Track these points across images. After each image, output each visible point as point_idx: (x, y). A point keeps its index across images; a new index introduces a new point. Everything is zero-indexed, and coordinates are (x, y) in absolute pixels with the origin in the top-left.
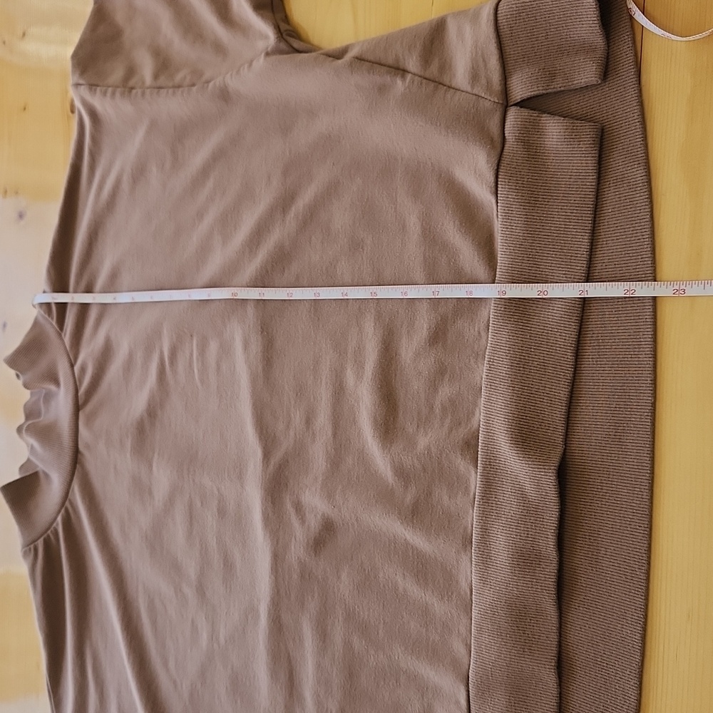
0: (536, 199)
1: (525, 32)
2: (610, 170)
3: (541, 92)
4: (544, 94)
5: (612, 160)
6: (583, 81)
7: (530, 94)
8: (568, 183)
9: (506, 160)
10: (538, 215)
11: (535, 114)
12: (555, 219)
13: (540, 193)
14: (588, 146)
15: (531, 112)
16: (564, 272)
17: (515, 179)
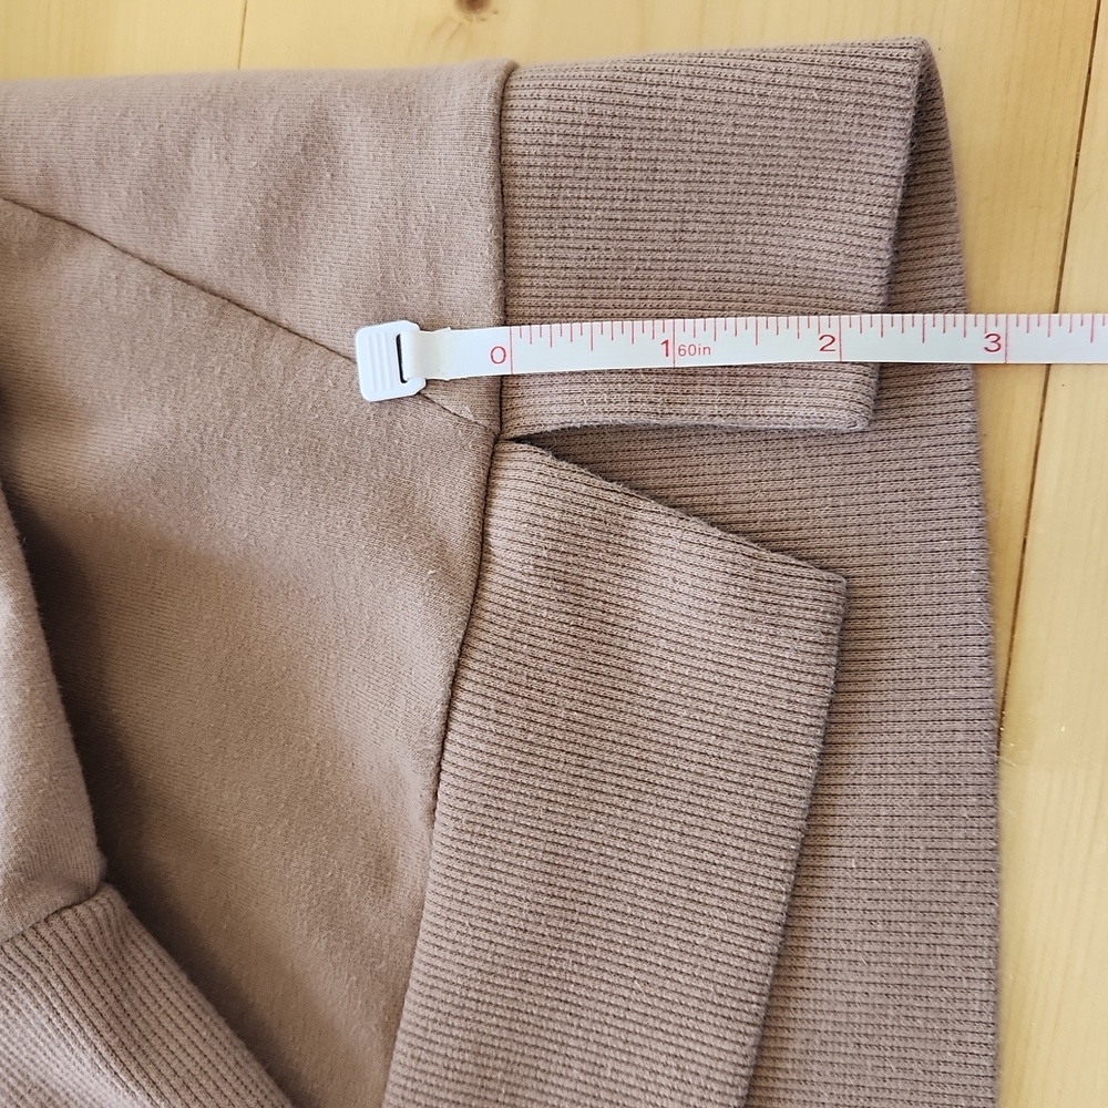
0: (594, 785)
1: (607, 204)
2: (863, 728)
3: (643, 419)
4: (647, 429)
5: (872, 697)
6: (801, 412)
7: (600, 418)
8: (711, 750)
9: (490, 633)
10: (595, 838)
11: (614, 494)
12: (657, 865)
13: (609, 768)
14: (802, 646)
15: (598, 482)
16: (672, 1050)
17: (520, 702)
